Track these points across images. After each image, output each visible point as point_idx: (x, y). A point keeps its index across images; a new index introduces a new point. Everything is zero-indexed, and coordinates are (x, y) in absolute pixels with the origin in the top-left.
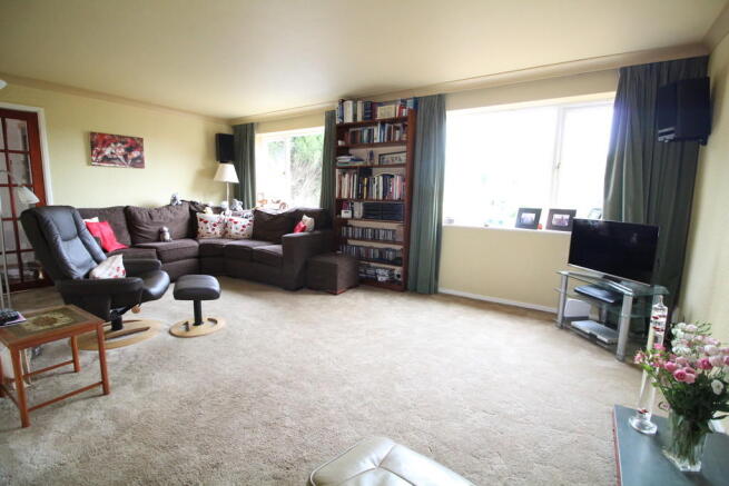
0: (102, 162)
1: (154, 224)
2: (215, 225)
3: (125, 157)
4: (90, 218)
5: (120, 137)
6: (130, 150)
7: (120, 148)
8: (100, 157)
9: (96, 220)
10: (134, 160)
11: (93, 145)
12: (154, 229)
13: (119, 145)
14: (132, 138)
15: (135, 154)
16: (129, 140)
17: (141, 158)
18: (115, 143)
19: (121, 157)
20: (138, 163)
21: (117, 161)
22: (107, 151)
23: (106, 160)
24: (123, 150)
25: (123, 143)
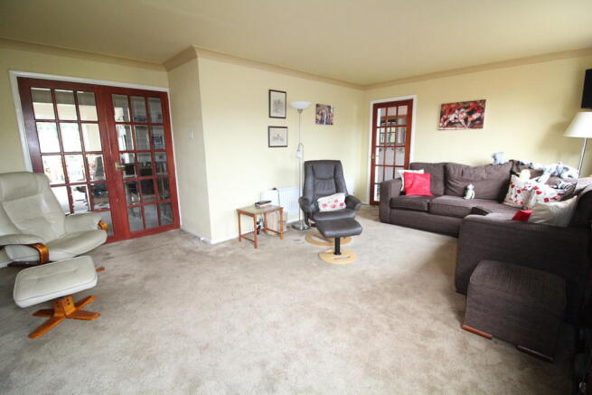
0: (447, 126)
1: (463, 180)
2: (519, 192)
3: (466, 120)
4: (417, 169)
5: (464, 103)
6: (470, 114)
7: (462, 113)
8: (446, 123)
9: (421, 172)
10: (473, 122)
11: (442, 114)
12: (461, 185)
13: (462, 110)
14: (475, 102)
15: (475, 116)
16: (471, 104)
17: (481, 120)
18: (459, 109)
19: (462, 121)
20: (478, 124)
21: (458, 125)
22: (452, 118)
23: (451, 124)
24: (465, 114)
25: (466, 108)
